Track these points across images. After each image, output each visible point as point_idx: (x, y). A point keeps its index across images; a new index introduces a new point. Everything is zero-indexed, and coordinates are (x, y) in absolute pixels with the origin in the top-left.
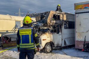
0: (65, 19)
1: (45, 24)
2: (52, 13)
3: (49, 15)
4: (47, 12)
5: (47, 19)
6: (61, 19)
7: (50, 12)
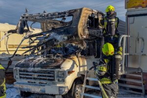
2: (86, 11)
3: (81, 16)
4: (75, 10)
5: (77, 25)
7: (81, 10)
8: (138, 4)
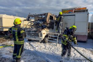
0: (55, 19)
1: (44, 22)
6: (54, 19)
7: (48, 13)
8: (66, 12)
